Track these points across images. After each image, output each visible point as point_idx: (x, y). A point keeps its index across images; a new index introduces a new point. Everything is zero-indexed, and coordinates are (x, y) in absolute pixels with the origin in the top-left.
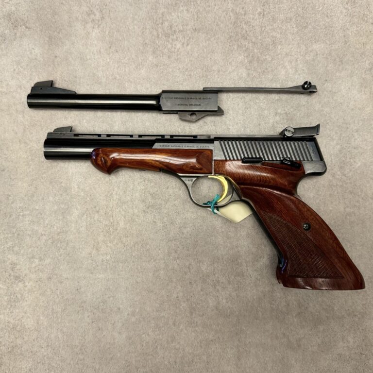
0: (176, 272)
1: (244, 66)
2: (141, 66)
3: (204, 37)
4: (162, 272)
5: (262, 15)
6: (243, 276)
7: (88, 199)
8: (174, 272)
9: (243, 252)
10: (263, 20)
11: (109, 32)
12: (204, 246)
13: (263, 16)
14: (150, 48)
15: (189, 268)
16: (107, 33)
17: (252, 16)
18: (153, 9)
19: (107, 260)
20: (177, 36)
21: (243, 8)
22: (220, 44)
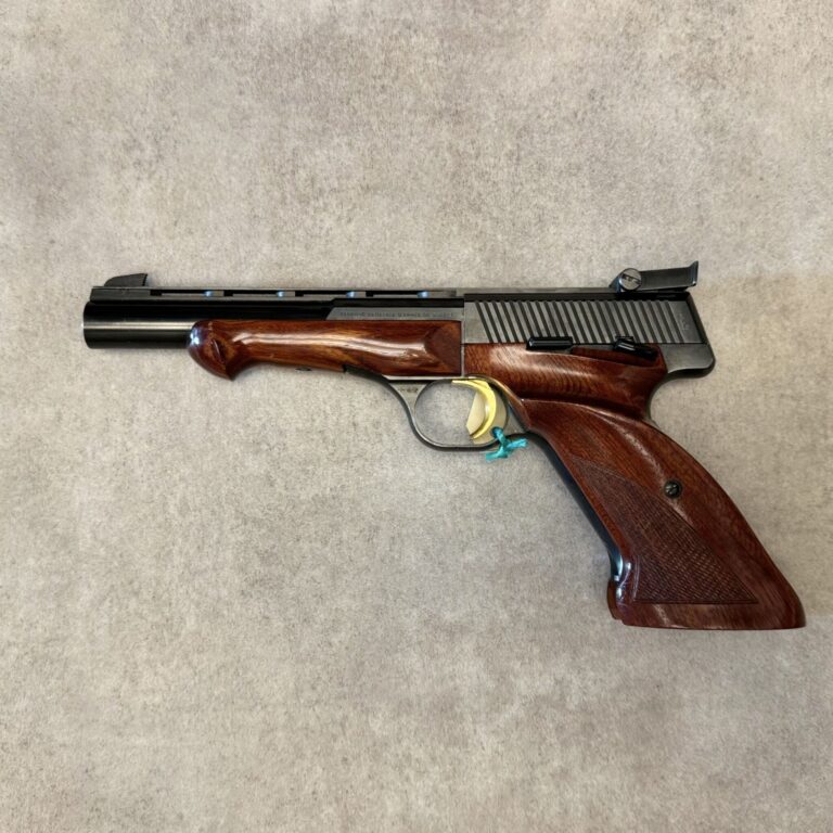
0: (312, 735)
1: (474, 271)
2: (244, 266)
3: (385, 205)
4: (280, 734)
5: (515, 157)
6: (466, 745)
7: (116, 564)
8: (307, 736)
9: (467, 690)
10: (516, 170)
11: (174, 190)
12: (379, 675)
13: (518, 159)
14: (265, 226)
15: (342, 725)
16: (169, 190)
17: (492, 160)
18: (274, 140)
19: (153, 705)
20: (326, 201)
21: (473, 142)
22: (420, 220)
